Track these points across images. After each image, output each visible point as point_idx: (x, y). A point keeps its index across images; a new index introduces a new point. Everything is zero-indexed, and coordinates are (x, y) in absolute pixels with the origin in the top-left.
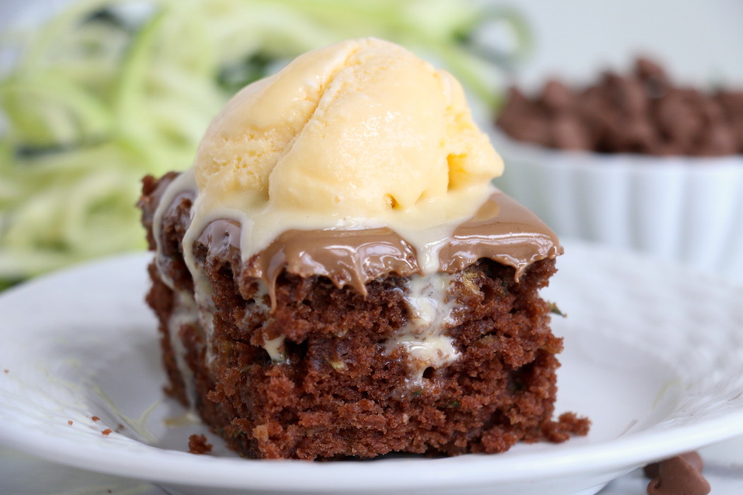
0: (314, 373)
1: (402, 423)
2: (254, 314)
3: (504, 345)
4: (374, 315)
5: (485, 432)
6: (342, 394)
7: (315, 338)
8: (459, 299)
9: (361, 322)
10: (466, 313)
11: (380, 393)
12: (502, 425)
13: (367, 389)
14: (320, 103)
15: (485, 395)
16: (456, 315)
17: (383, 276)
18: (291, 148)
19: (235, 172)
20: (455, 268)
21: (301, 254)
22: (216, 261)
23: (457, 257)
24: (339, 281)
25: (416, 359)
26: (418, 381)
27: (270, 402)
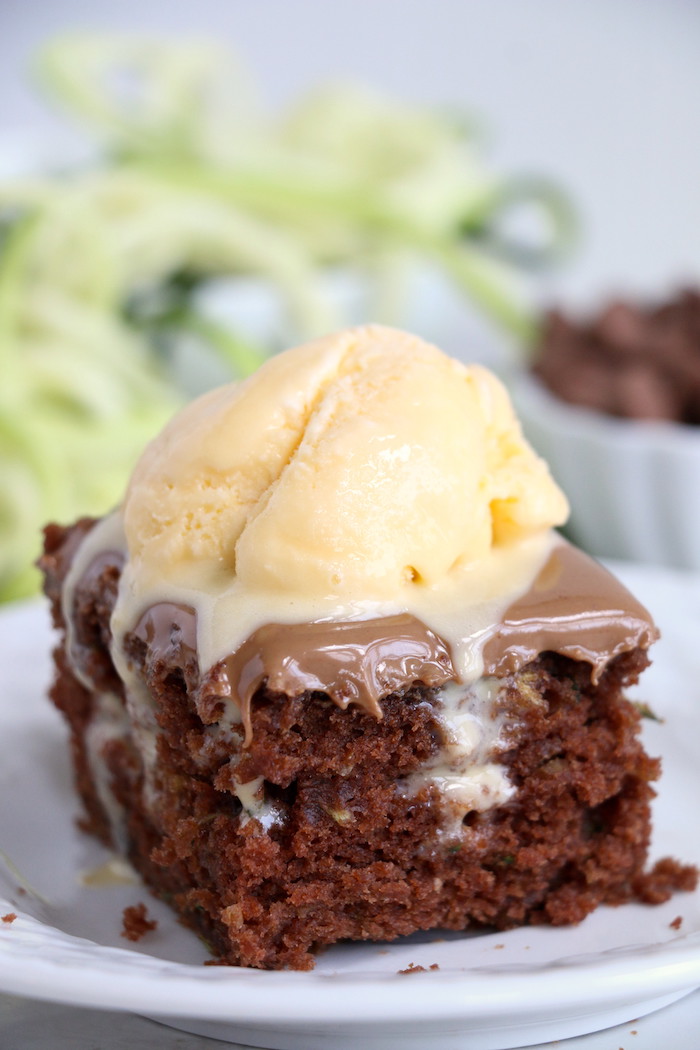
0: (308, 829)
1: (434, 891)
2: (219, 744)
3: (578, 774)
4: (392, 743)
5: (550, 895)
6: (347, 855)
7: (308, 779)
8: (513, 712)
9: (373, 754)
10: (523, 731)
11: (400, 850)
12: (574, 883)
13: (382, 846)
14: (306, 435)
15: (551, 844)
16: (508, 734)
17: (403, 687)
18: (266, 503)
19: (184, 534)
20: (507, 668)
21: (285, 661)
22: (161, 667)
23: (509, 653)
24: (342, 698)
25: (452, 802)
26: (456, 832)
27: (245, 873)
